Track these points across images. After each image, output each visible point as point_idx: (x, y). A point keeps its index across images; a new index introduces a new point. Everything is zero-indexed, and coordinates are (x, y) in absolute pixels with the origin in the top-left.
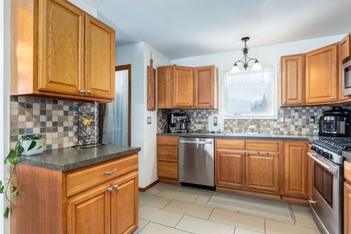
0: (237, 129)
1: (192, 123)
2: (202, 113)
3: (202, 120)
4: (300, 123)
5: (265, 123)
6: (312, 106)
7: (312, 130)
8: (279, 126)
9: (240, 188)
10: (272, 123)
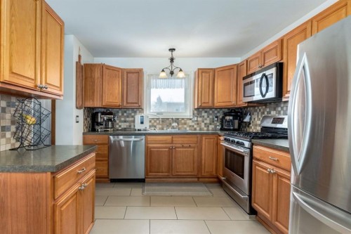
0: (160, 126)
1: (118, 122)
2: (128, 112)
3: (127, 119)
4: (208, 121)
5: (183, 121)
6: (216, 109)
7: (216, 126)
8: (193, 124)
9: (167, 177)
10: (188, 121)
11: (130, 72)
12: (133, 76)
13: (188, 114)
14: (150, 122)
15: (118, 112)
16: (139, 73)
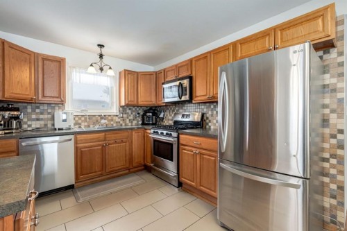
0: (86, 124)
1: (25, 120)
3: (41, 117)
5: (110, 118)
7: (138, 121)
8: (119, 120)
10: (114, 118)
11: (46, 59)
12: (53, 66)
13: (114, 110)
14: (74, 119)
15: (26, 107)
16: (60, 62)
